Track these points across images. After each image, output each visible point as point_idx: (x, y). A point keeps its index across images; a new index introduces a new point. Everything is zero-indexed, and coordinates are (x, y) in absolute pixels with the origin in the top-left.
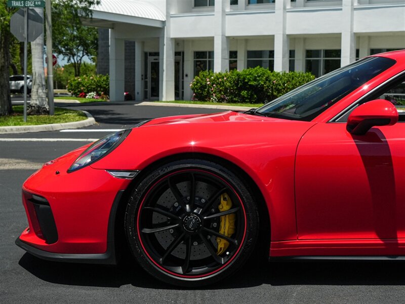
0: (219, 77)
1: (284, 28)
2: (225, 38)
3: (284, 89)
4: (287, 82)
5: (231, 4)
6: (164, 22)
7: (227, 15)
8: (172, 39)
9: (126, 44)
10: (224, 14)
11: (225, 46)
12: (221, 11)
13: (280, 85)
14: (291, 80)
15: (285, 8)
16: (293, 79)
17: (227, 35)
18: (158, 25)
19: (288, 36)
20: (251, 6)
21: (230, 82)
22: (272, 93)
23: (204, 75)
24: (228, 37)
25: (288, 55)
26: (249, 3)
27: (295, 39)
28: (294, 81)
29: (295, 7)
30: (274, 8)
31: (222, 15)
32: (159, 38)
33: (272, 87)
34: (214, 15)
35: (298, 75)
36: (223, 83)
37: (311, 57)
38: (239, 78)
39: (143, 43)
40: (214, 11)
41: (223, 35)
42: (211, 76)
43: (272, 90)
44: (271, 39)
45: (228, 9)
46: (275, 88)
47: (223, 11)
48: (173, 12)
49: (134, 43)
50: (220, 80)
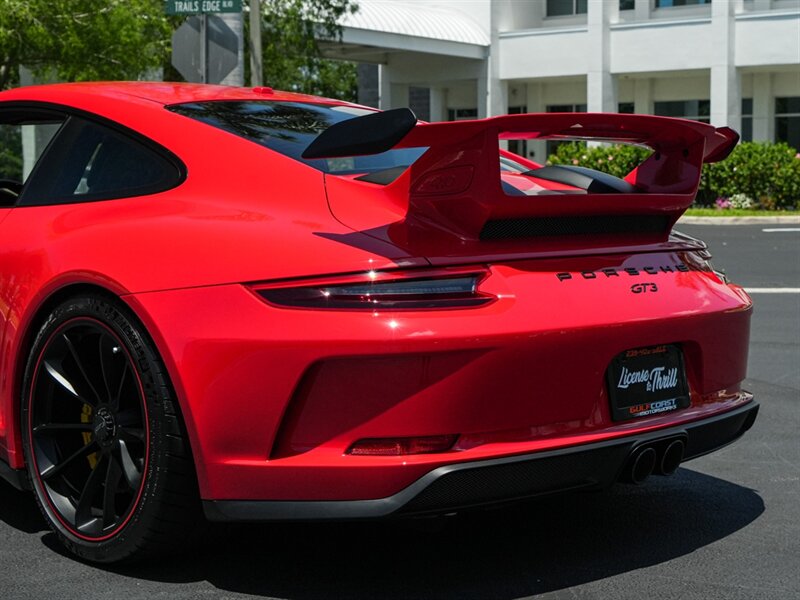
0: (598, 155)
1: (731, 54)
2: (609, 77)
3: (732, 177)
4: (738, 163)
5: (621, 9)
6: (486, 49)
7: (613, 30)
8: (503, 81)
9: (411, 93)
10: (607, 28)
11: (610, 93)
12: (600, 21)
13: (723, 170)
14: (745, 158)
15: (731, 13)
16: (750, 156)
17: (614, 70)
18: (476, 54)
19: (739, 69)
20: (661, 12)
21: (621, 166)
22: (707, 187)
23: (567, 153)
24: (615, 76)
25: (738, 109)
26: (657, 5)
27: (752, 75)
28: (752, 161)
29: (752, 10)
30: (709, 14)
31: (604, 31)
32: (476, 80)
33: (707, 175)
34: (586, 31)
35: (760, 149)
36: (606, 167)
37: (786, 112)
38: (638, 157)
39: (446, 91)
40: (586, 23)
41: (605, 71)
42: (583, 154)
43: (707, 181)
44: (703, 76)
45: (615, 18)
46: (714, 177)
47: (606, 22)
48: (503, 28)
49: (428, 91)
50: (600, 161)
